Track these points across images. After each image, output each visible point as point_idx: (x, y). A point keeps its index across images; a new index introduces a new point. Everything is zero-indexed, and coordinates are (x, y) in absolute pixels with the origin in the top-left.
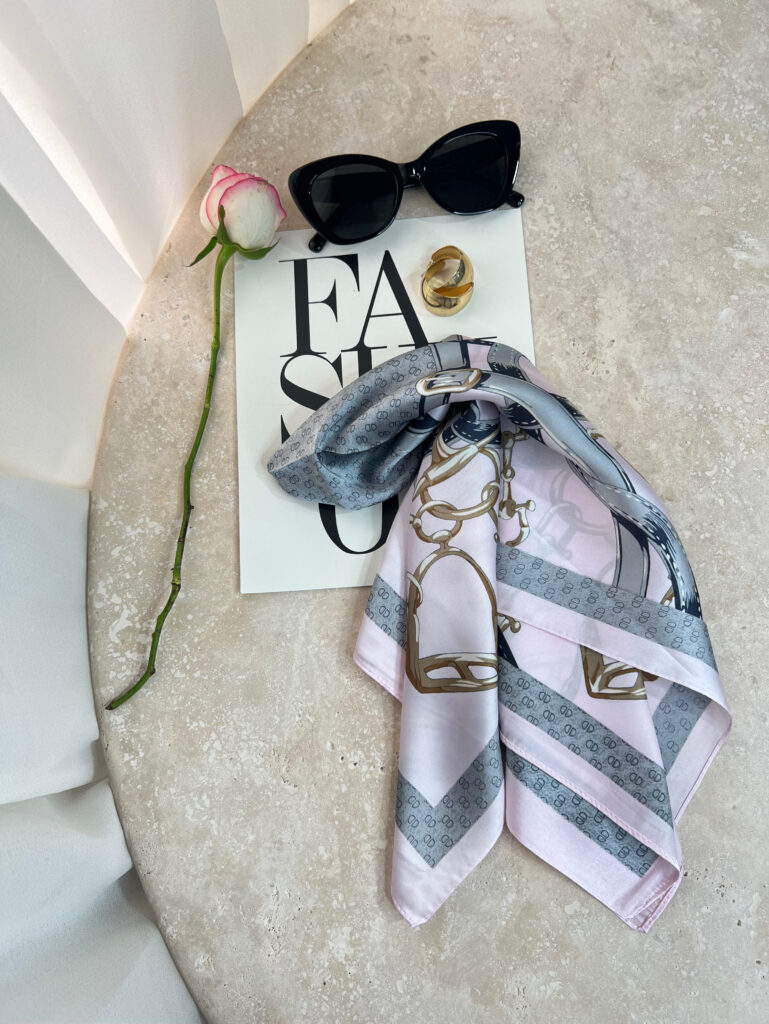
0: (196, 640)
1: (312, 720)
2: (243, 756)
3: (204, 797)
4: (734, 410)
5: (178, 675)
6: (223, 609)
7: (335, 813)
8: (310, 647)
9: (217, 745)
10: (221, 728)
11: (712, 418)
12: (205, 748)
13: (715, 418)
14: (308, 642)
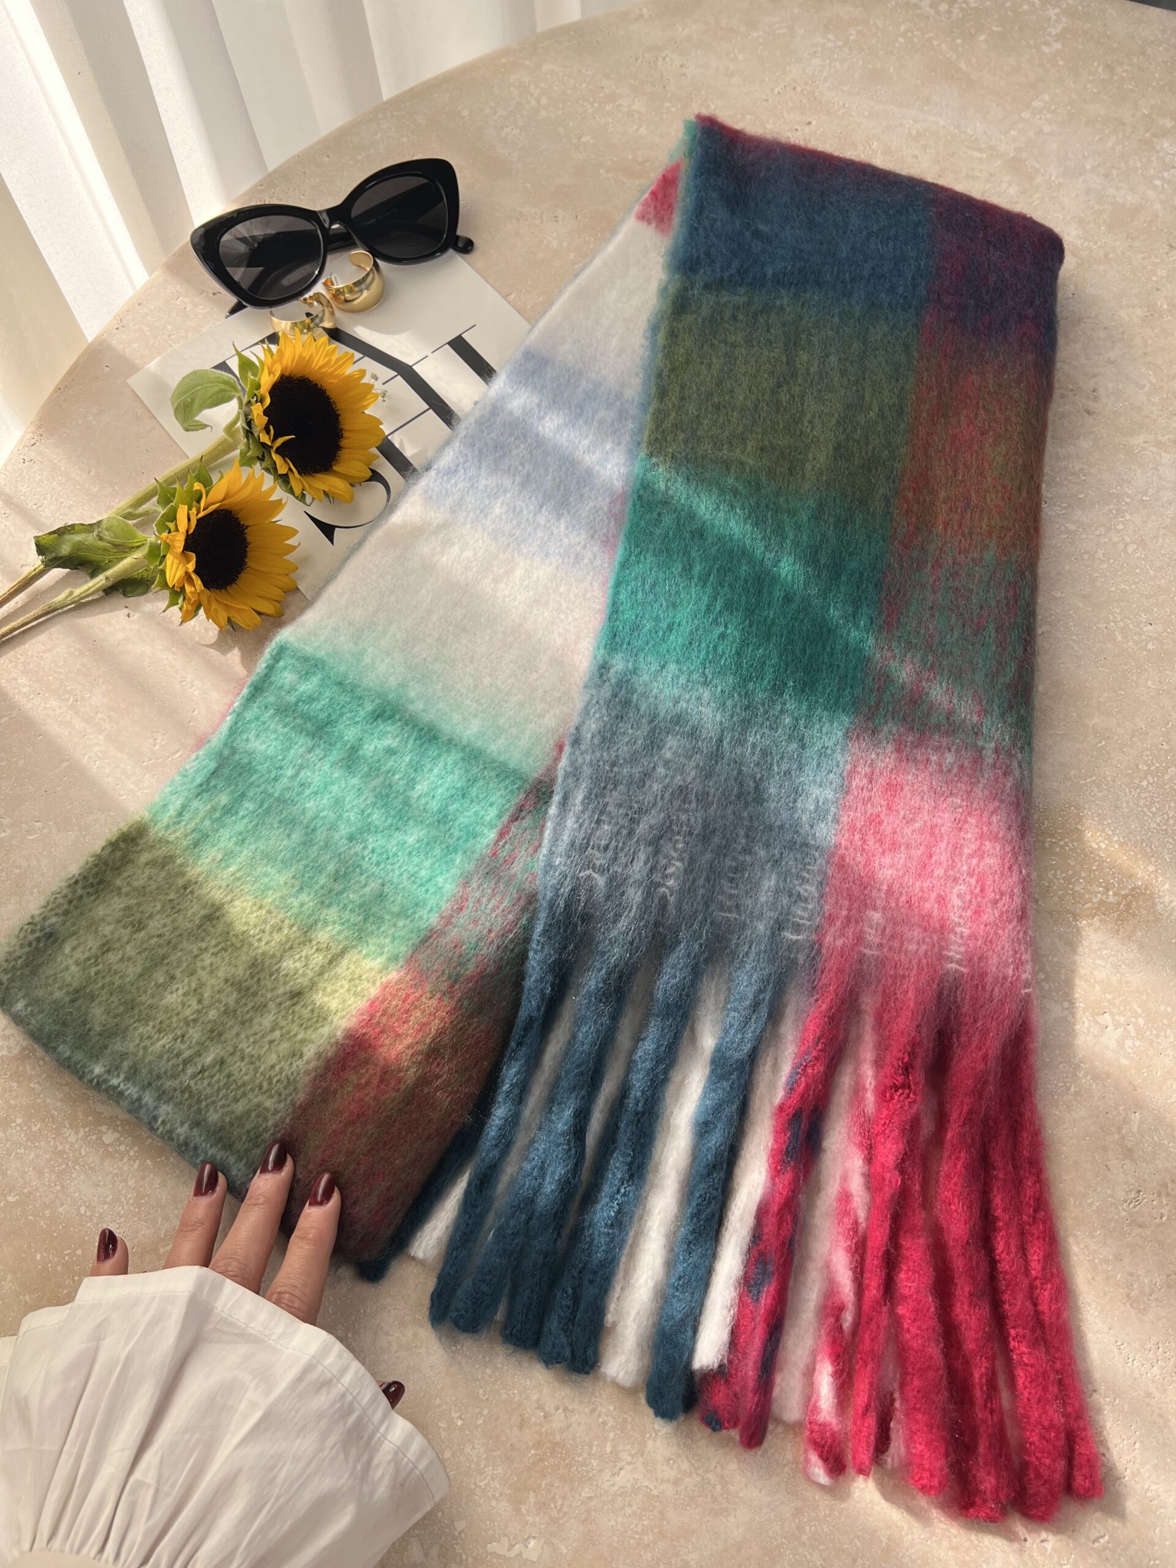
0: (935, 43)
1: (840, 113)
2: (817, 62)
3: (784, 30)
4: (1118, 531)
5: (903, 28)
6: (963, 65)
7: (748, 117)
8: (911, 121)
9: (830, 45)
10: (846, 49)
11: (1112, 507)
12: (831, 37)
13: (1111, 510)
14: (916, 121)
